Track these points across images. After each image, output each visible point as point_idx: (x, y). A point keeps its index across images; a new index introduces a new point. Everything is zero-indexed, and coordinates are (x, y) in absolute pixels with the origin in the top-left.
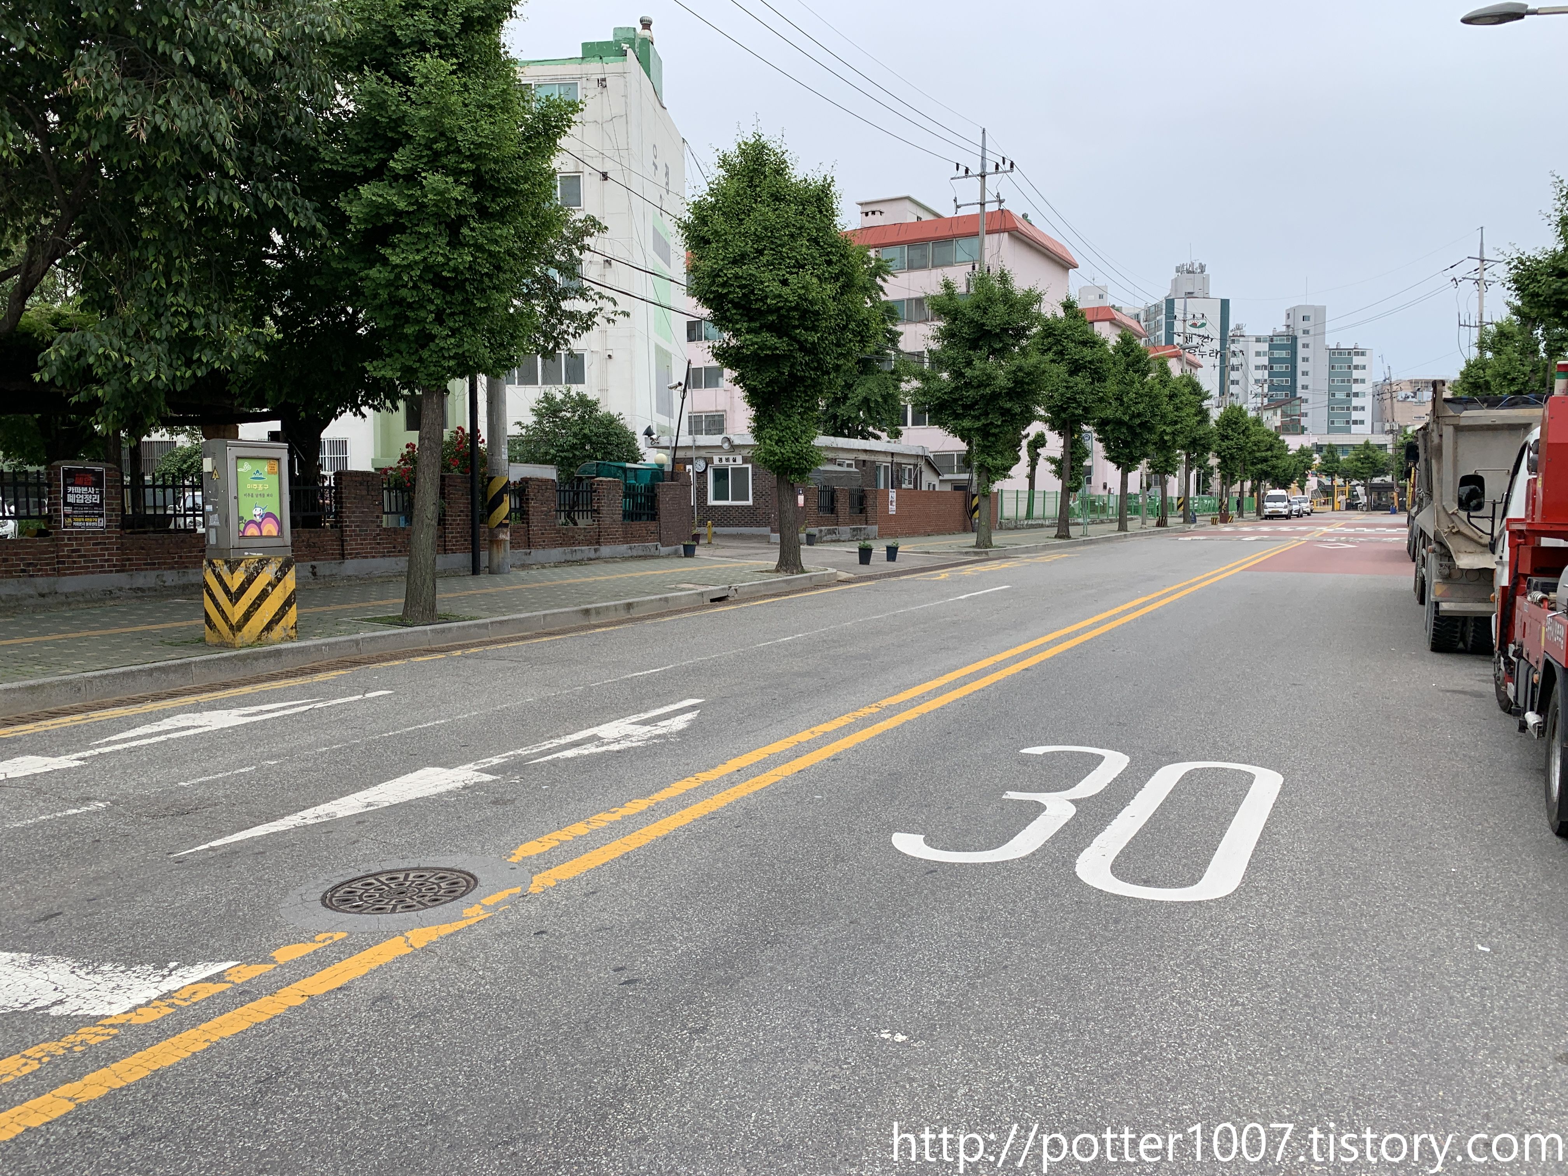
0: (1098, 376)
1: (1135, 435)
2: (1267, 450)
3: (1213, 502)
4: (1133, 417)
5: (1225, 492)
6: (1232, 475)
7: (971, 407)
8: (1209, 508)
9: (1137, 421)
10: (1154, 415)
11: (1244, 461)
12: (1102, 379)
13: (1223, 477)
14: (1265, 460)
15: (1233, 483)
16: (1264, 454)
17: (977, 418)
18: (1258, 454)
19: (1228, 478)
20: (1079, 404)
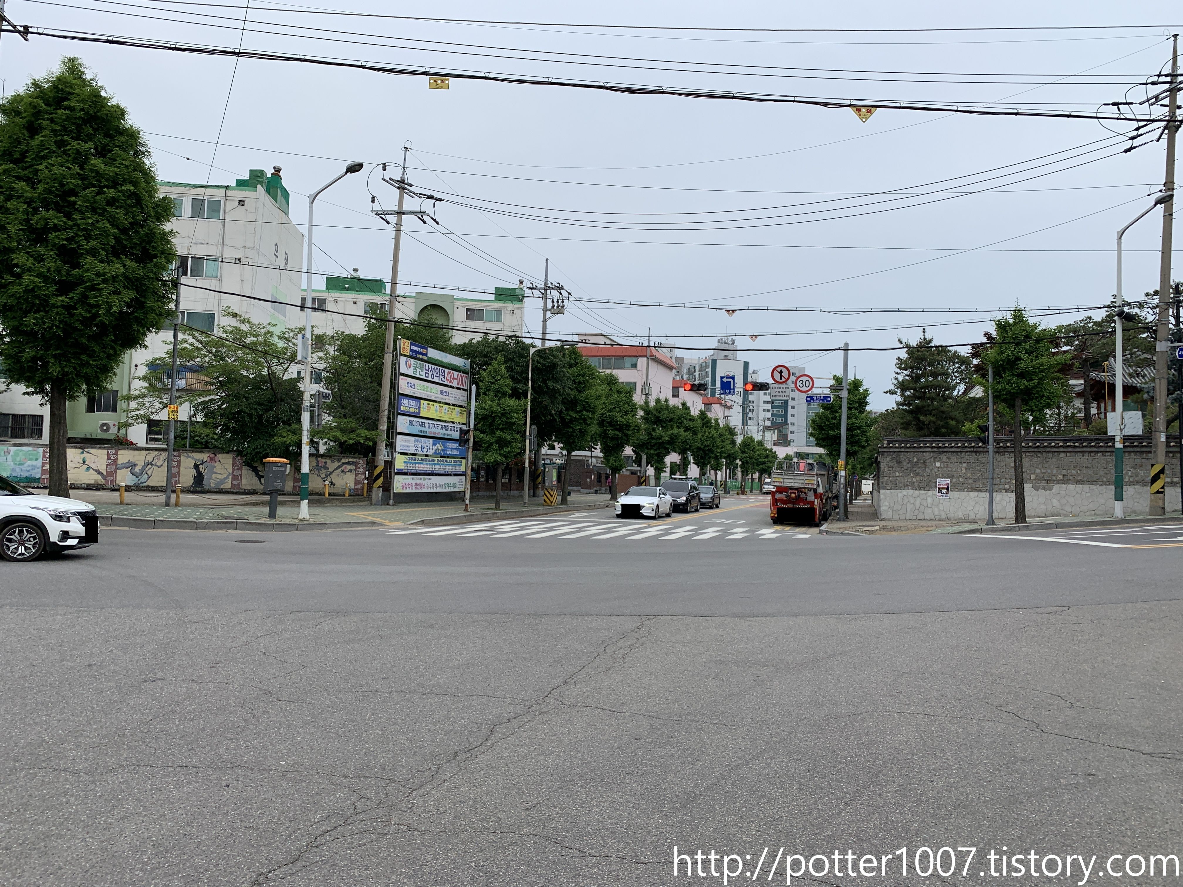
0: (695, 433)
1: (706, 454)
2: (766, 458)
3: (738, 484)
4: (705, 446)
5: (743, 479)
6: (747, 471)
7: (654, 446)
8: (735, 487)
9: (707, 448)
10: (714, 446)
11: (753, 464)
12: (696, 434)
13: (742, 472)
14: (764, 463)
15: (747, 475)
16: (763, 460)
17: (655, 450)
18: (760, 460)
19: (745, 473)
20: (688, 444)
